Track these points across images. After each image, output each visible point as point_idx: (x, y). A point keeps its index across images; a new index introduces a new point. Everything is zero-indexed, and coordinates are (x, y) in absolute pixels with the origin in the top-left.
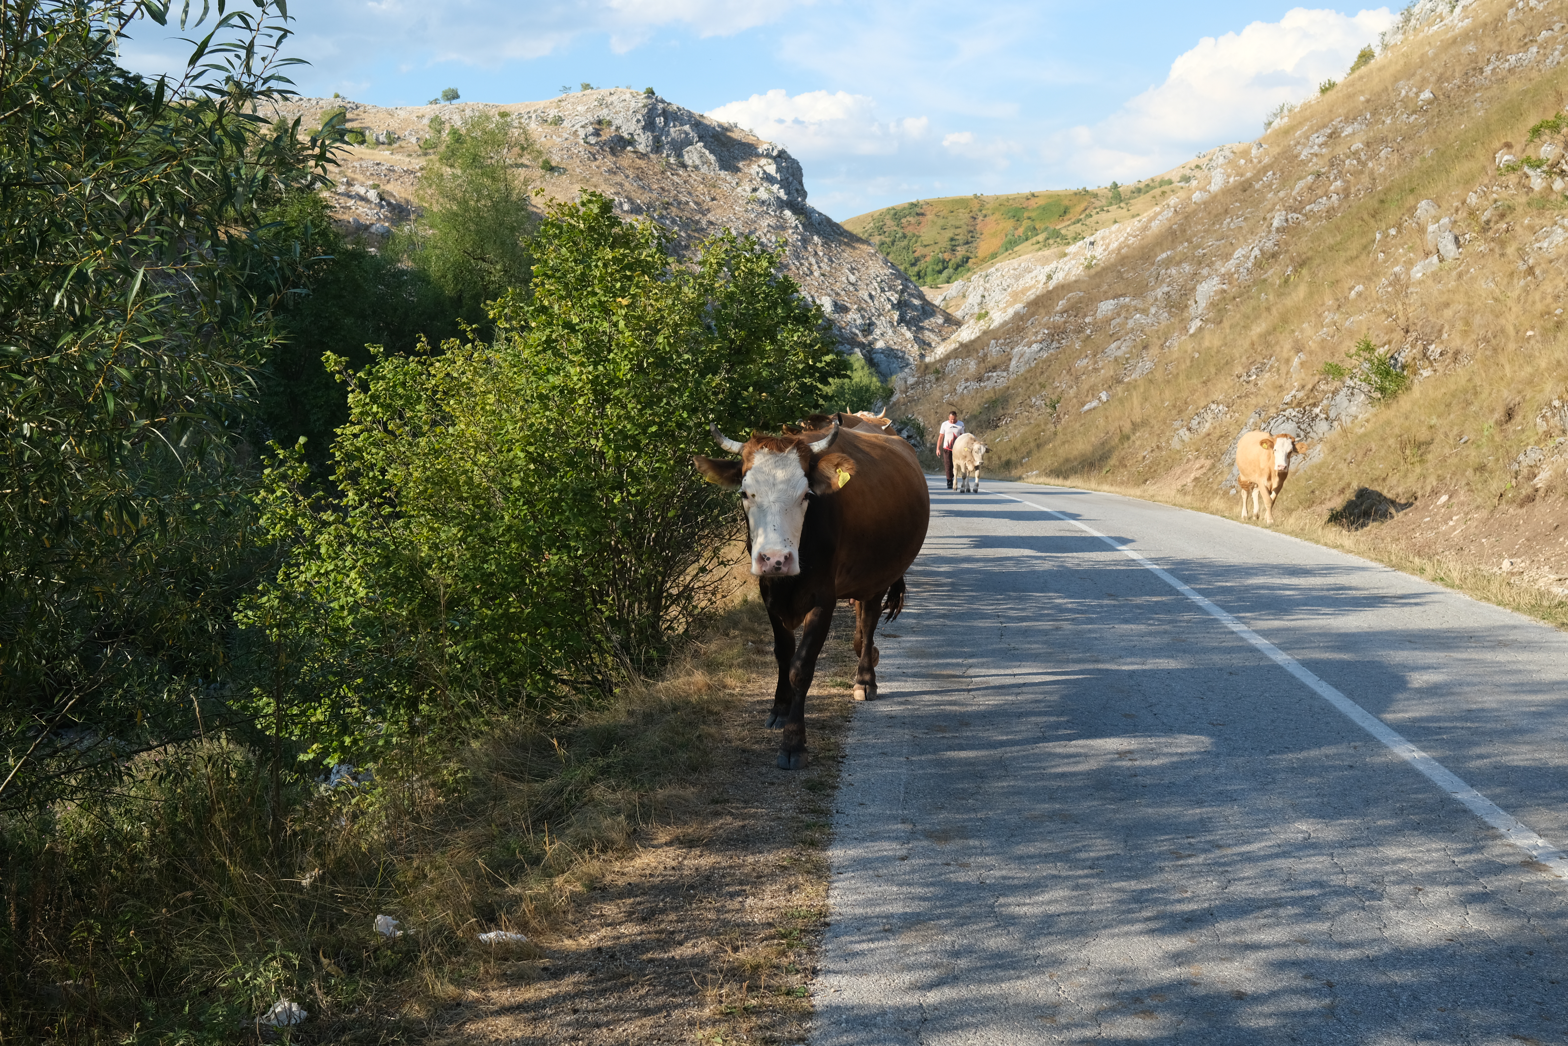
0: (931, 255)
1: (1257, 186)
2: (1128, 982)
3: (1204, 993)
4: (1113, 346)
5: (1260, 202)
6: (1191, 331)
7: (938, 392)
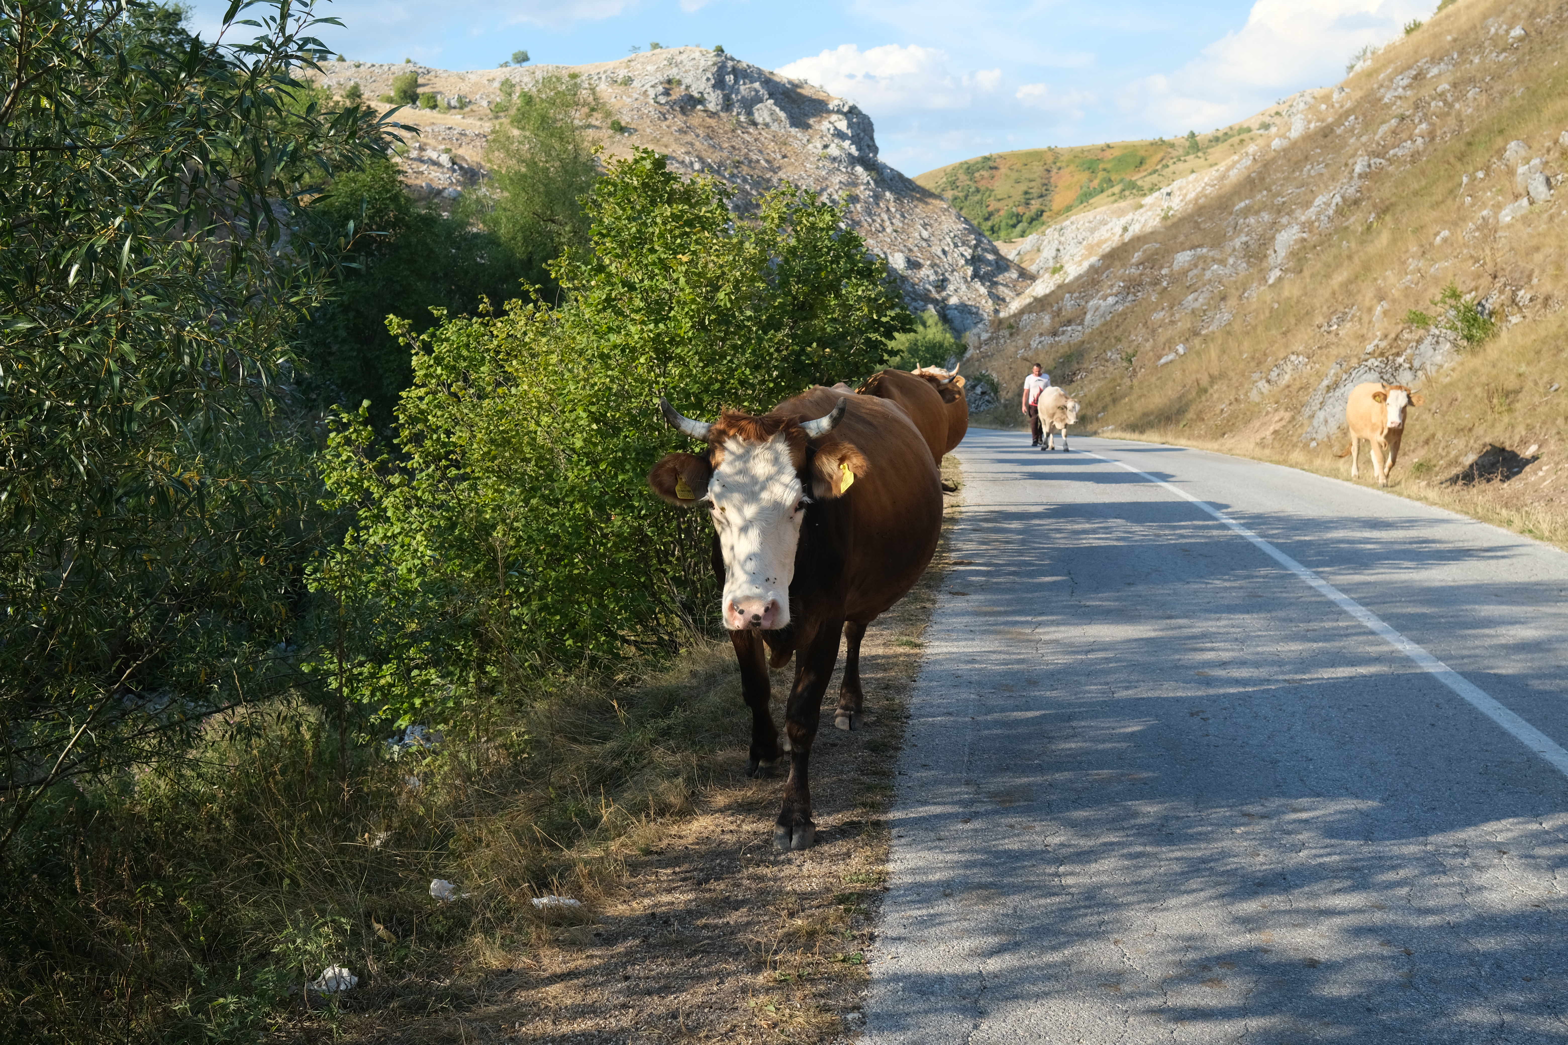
0: (1005, 210)
1: (1339, 131)
2: (1196, 949)
3: (1275, 960)
4: (1191, 297)
5: (1342, 148)
6: (1271, 281)
7: (1012, 347)
